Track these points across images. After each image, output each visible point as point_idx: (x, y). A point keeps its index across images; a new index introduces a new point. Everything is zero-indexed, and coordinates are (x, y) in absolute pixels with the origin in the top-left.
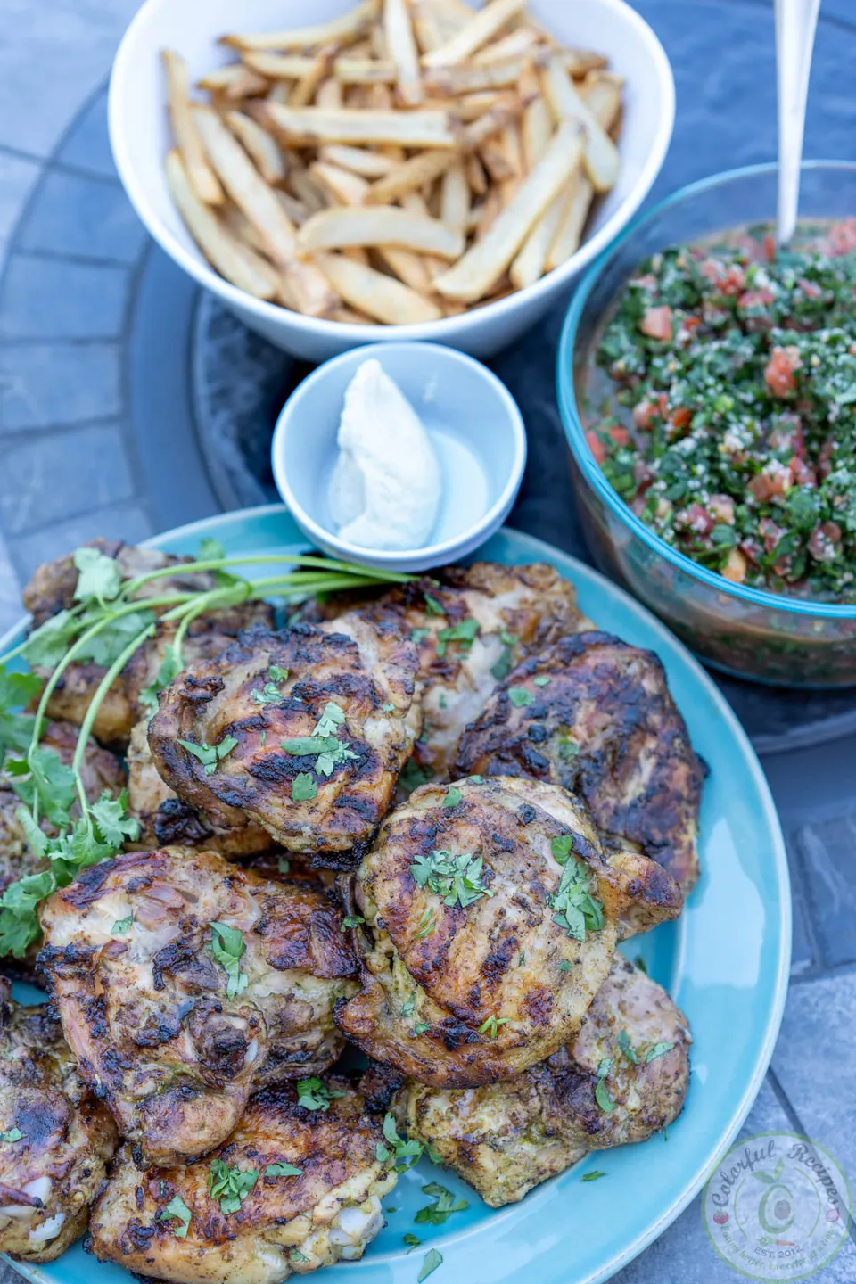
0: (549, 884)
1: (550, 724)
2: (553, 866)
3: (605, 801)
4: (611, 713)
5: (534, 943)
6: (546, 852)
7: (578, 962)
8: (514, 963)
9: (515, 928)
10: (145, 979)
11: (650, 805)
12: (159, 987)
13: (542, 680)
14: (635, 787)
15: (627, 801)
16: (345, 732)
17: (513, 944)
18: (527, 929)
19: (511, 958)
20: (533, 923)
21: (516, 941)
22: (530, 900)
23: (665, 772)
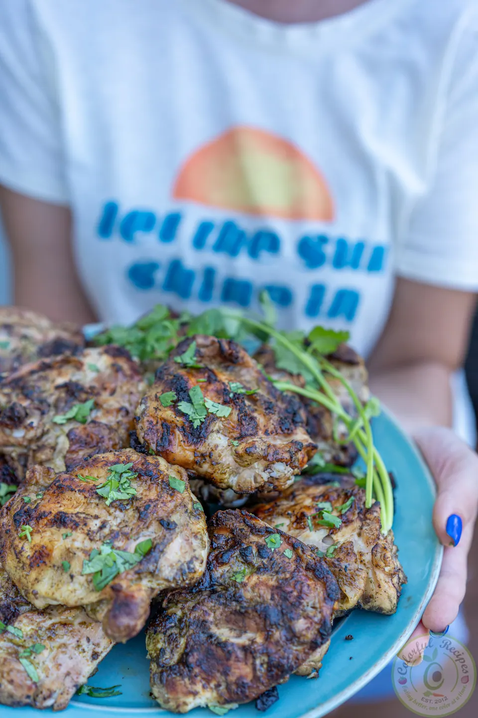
0: (119, 544)
1: (256, 561)
2: (133, 545)
3: (209, 612)
4: (272, 599)
5: (78, 540)
6: (142, 539)
7: (72, 577)
8: (63, 530)
9: (85, 525)
10: (60, 381)
11: (213, 647)
12: (58, 388)
13: (289, 553)
14: (224, 633)
15: (214, 630)
16: (211, 418)
17: (76, 526)
18: (86, 532)
19: (67, 528)
20: (90, 535)
21: (77, 527)
22: (106, 531)
23: (240, 654)
